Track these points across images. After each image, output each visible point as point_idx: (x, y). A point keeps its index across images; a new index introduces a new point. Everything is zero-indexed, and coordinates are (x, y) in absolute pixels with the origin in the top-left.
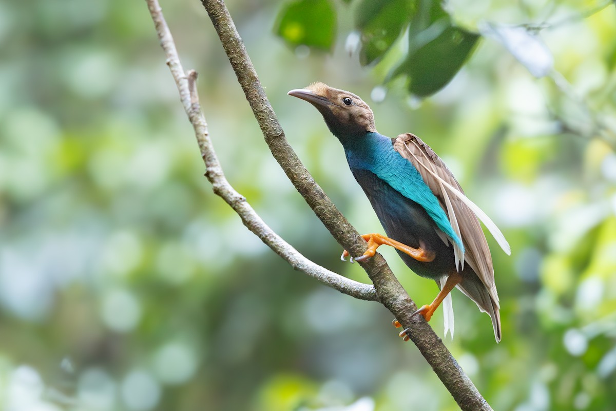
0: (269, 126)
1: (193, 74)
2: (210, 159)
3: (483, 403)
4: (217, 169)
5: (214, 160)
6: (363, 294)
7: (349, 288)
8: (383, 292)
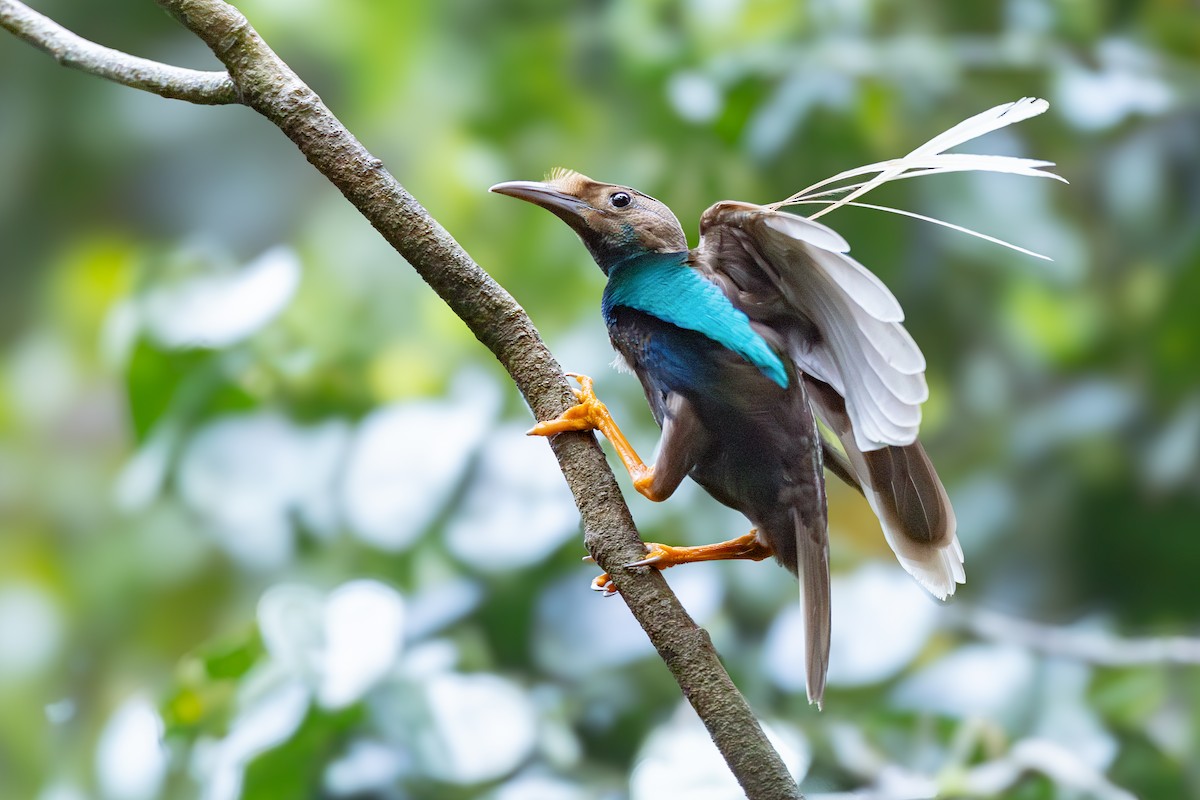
3: (483, 279)
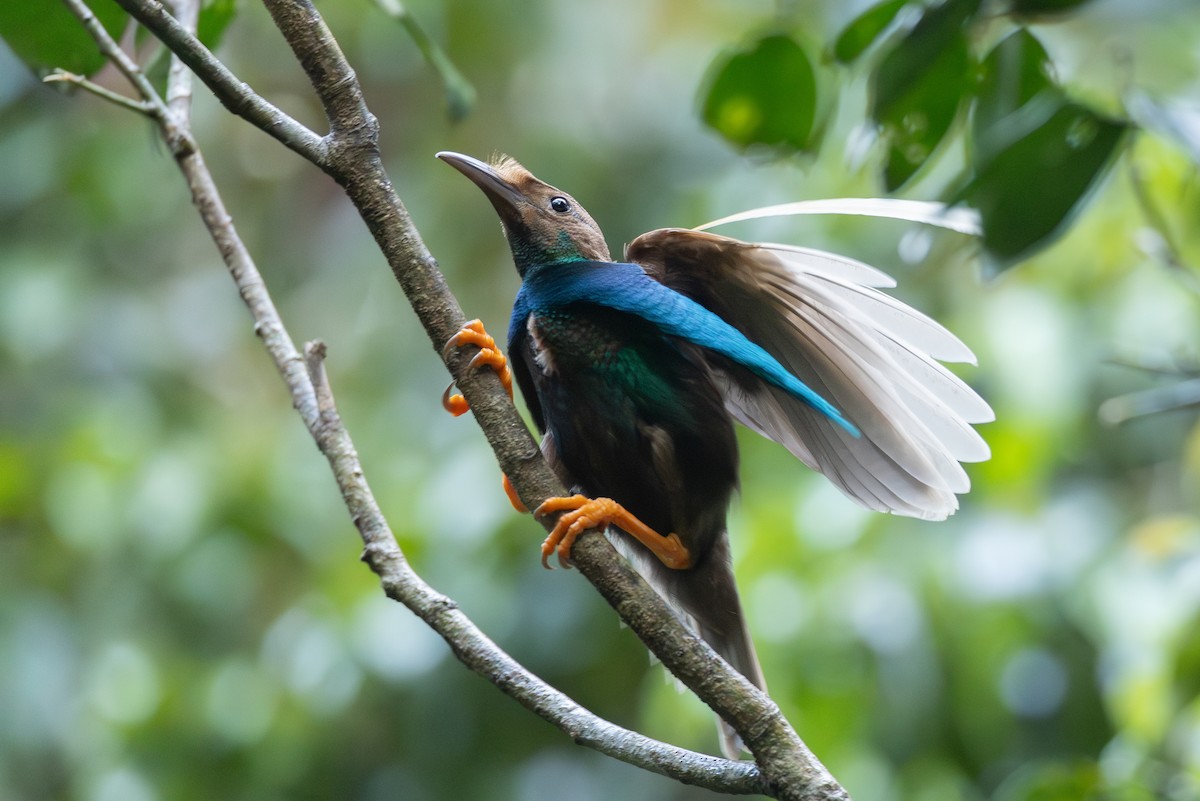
0: (510, 439)
1: (316, 349)
2: (371, 525)
4: (388, 546)
5: (378, 527)
6: (731, 781)
7: (699, 772)
8: (776, 773)
